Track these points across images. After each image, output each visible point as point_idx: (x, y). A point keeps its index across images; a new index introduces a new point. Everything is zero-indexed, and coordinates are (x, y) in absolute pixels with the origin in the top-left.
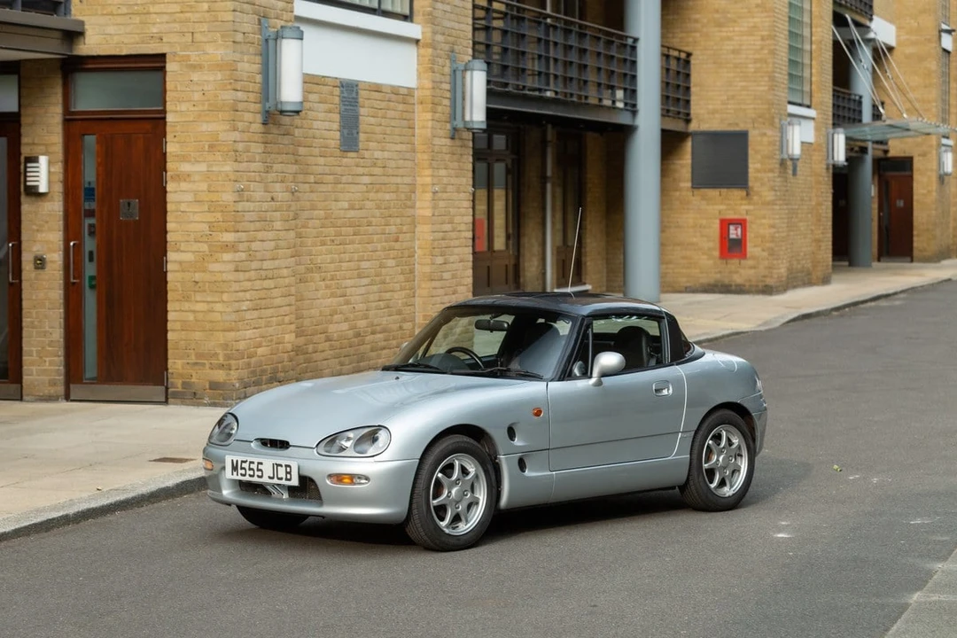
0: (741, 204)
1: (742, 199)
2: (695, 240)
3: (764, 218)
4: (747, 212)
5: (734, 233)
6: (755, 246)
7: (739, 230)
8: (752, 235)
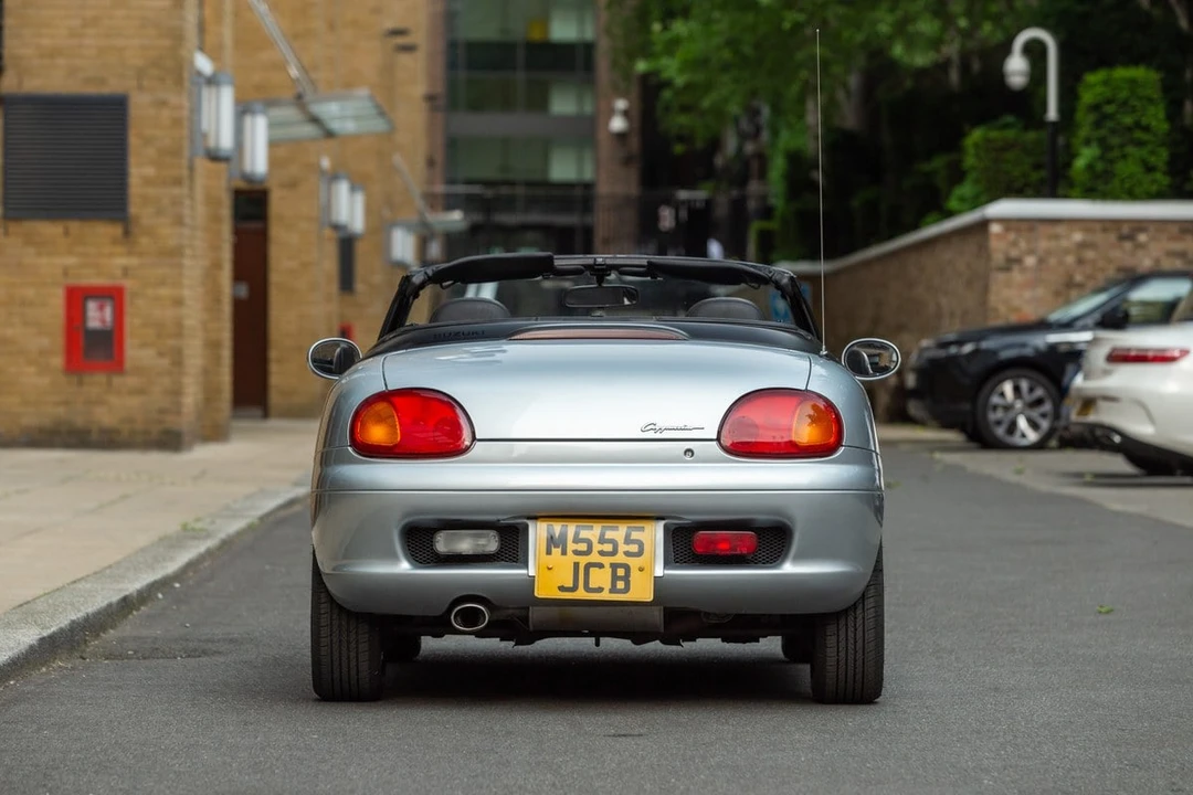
0: (111, 255)
1: (115, 242)
2: (9, 332)
3: (162, 283)
4: (126, 271)
5: (97, 316)
6: (144, 345)
7: (108, 312)
8: (137, 321)
